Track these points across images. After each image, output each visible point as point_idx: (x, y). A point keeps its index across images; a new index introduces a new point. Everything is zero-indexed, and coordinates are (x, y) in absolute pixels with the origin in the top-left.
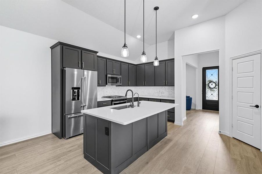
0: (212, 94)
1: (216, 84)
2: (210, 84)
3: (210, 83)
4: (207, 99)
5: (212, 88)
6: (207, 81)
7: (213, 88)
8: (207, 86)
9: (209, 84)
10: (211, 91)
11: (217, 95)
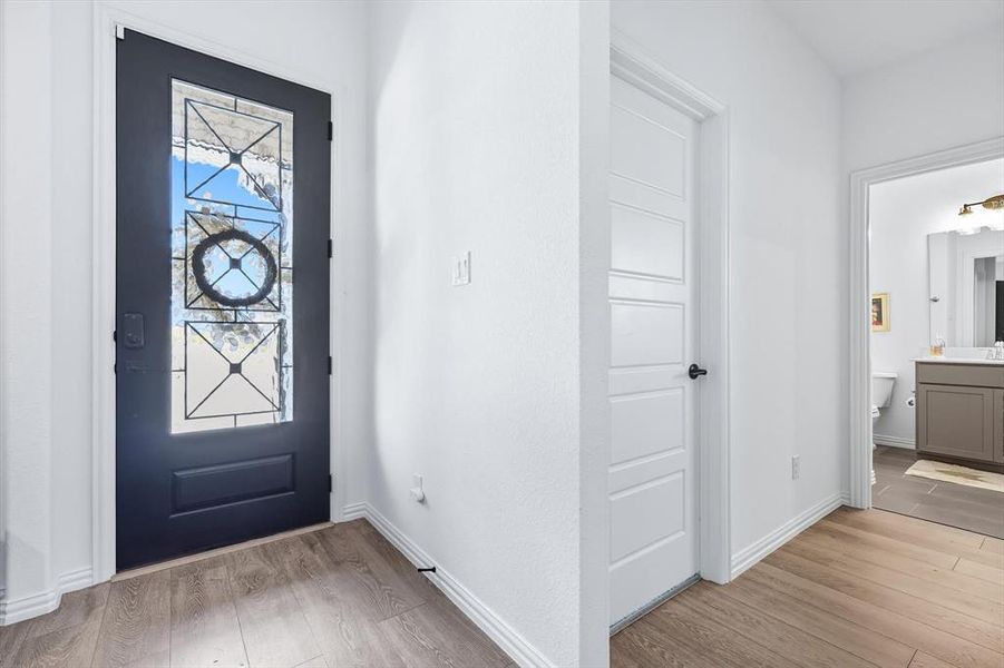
0: (236, 368)
1: (270, 260)
2: (216, 260)
3: (213, 240)
4: (179, 426)
5: (235, 303)
6: (177, 220)
7: (250, 301)
8: (177, 274)
9: (200, 251)
10: (227, 334)
11: (287, 367)
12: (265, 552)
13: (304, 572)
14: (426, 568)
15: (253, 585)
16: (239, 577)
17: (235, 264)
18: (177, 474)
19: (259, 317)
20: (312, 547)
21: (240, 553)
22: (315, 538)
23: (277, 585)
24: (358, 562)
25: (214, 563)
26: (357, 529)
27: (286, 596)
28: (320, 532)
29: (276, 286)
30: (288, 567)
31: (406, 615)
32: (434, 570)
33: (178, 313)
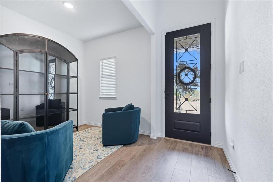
0: (186, 99)
1: (195, 72)
2: (183, 75)
5: (187, 84)
6: (175, 67)
10: (185, 92)
11: (198, 100)
12: (191, 145)
13: (197, 154)
14: (234, 171)
15: (185, 151)
16: (183, 147)
17: (186, 75)
18: (175, 121)
19: (192, 87)
20: (202, 149)
21: (186, 143)
22: (205, 147)
23: (190, 153)
24: (213, 158)
25: (180, 143)
26: (218, 150)
27: (190, 156)
28: (207, 146)
29: (196, 79)
30: (194, 150)
31: (218, 179)
32: (235, 173)
33: (175, 87)
